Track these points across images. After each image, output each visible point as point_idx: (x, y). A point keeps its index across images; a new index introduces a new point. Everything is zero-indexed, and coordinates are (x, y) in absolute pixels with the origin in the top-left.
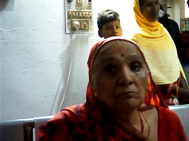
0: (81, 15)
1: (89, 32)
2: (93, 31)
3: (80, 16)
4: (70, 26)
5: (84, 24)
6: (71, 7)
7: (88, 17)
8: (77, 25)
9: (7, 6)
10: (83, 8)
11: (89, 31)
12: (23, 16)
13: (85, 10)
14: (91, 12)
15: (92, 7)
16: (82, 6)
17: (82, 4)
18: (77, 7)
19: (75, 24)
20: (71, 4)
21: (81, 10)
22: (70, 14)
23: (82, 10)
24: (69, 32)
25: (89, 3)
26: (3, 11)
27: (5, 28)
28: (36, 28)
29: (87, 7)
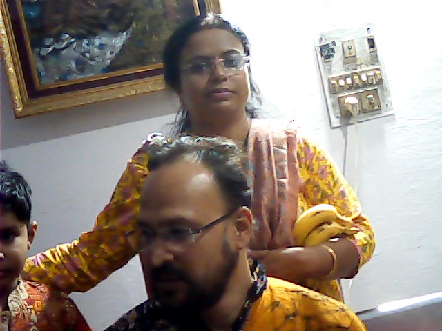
0: (357, 81)
1: (384, 114)
2: (392, 109)
3: (357, 84)
4: (338, 111)
5: (369, 98)
6: (333, 69)
7: (374, 83)
8: (352, 105)
10: (360, 65)
11: (382, 110)
13: (364, 68)
14: (378, 69)
15: (379, 59)
16: (356, 61)
17: (355, 56)
18: (346, 66)
19: (347, 103)
20: (333, 62)
21: (356, 69)
22: (333, 84)
23: (359, 70)
24: (339, 125)
25: (372, 49)
29: (369, 59)
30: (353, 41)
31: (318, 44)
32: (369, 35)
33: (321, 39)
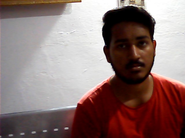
9: (65, 10)
12: (80, 18)
15: (145, 4)
17: (134, 1)
20: (125, 3)
26: (62, 14)
27: (64, 31)
28: (93, 29)
29: (140, 3)
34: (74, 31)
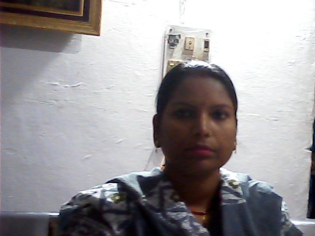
6: (174, 55)
9: (68, 45)
10: (194, 59)
12: (93, 63)
15: (209, 58)
16: (192, 55)
17: (192, 50)
18: (184, 55)
20: (175, 50)
25: (206, 49)
26: (61, 52)
27: (61, 81)
28: (112, 85)
29: (202, 56)
30: (194, 38)
31: (168, 33)
32: (207, 38)
33: (171, 30)
34: (79, 84)
